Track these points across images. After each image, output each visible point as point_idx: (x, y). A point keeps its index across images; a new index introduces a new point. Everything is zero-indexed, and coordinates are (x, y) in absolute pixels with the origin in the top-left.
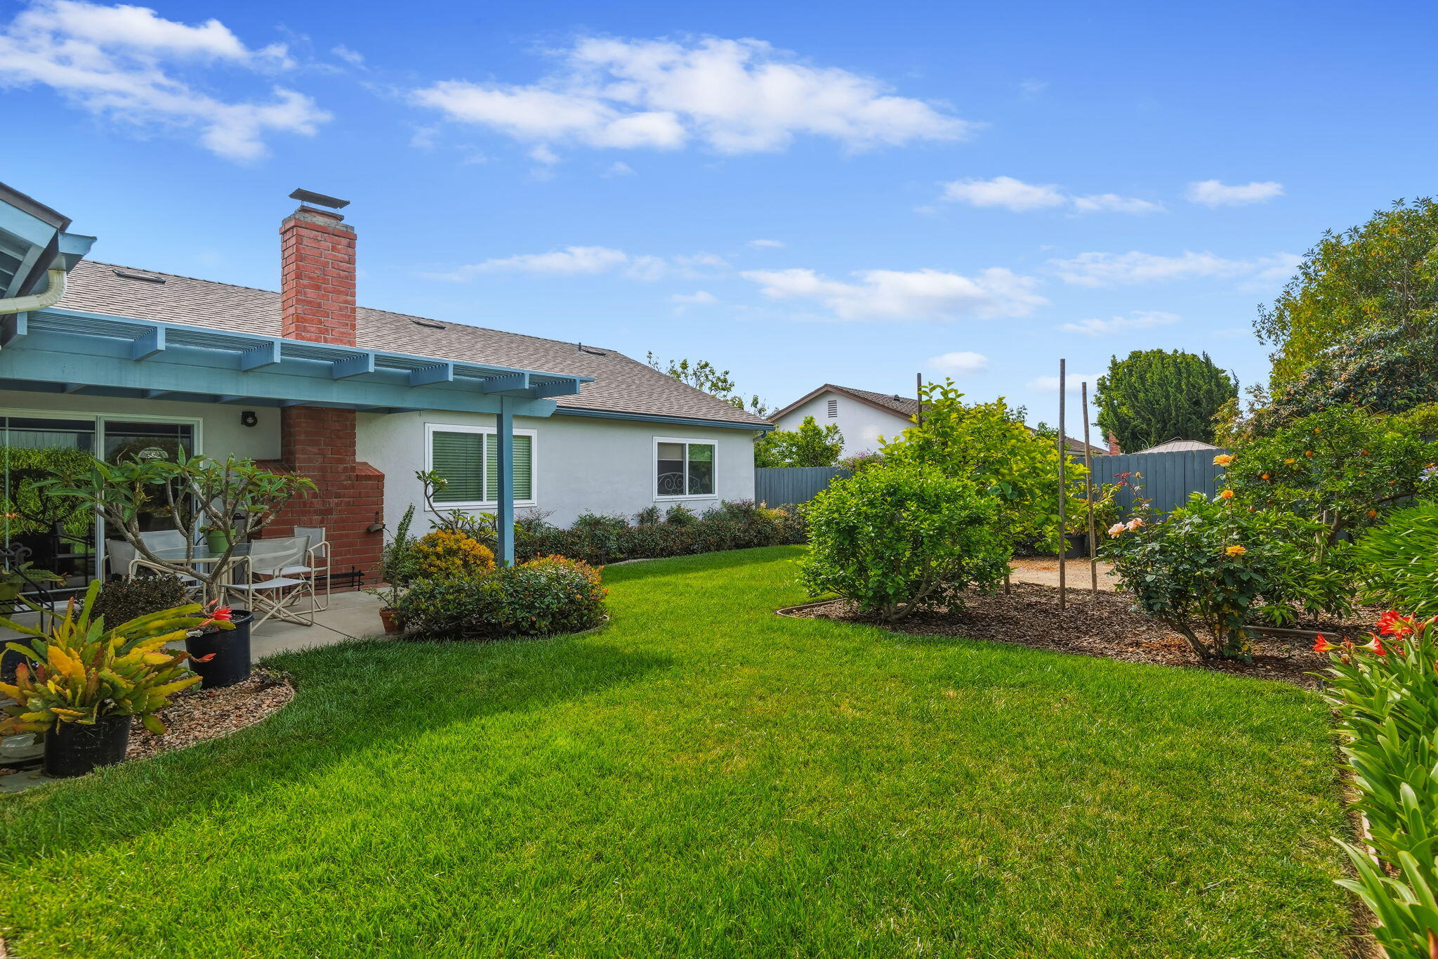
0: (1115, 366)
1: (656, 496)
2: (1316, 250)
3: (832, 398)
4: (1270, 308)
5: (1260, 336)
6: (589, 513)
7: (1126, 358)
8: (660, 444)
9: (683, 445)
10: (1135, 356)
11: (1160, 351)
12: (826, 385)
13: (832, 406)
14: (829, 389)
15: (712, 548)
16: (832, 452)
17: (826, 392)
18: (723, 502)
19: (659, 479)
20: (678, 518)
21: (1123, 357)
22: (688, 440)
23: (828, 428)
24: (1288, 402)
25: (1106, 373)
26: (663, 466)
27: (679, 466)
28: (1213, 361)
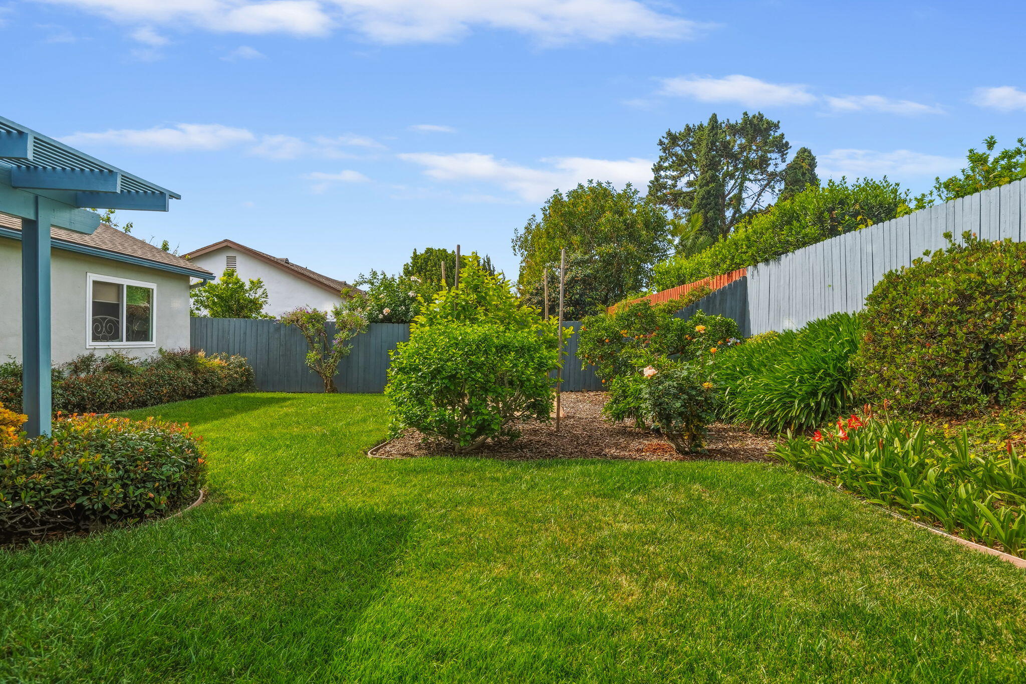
0: (415, 257)
1: (90, 343)
2: (551, 200)
3: (231, 254)
4: (522, 231)
5: (514, 250)
6: (11, 361)
7: (423, 252)
8: (95, 283)
9: (119, 287)
10: (429, 251)
11: (445, 251)
12: (226, 241)
13: (231, 261)
14: (229, 245)
15: (165, 399)
16: (255, 305)
17: (225, 247)
18: (161, 350)
19: (94, 321)
20: (117, 367)
21: (421, 251)
22: (126, 281)
23: (252, 282)
24: (537, 294)
25: (410, 261)
26: (99, 308)
27: (114, 309)
28: (492, 263)
